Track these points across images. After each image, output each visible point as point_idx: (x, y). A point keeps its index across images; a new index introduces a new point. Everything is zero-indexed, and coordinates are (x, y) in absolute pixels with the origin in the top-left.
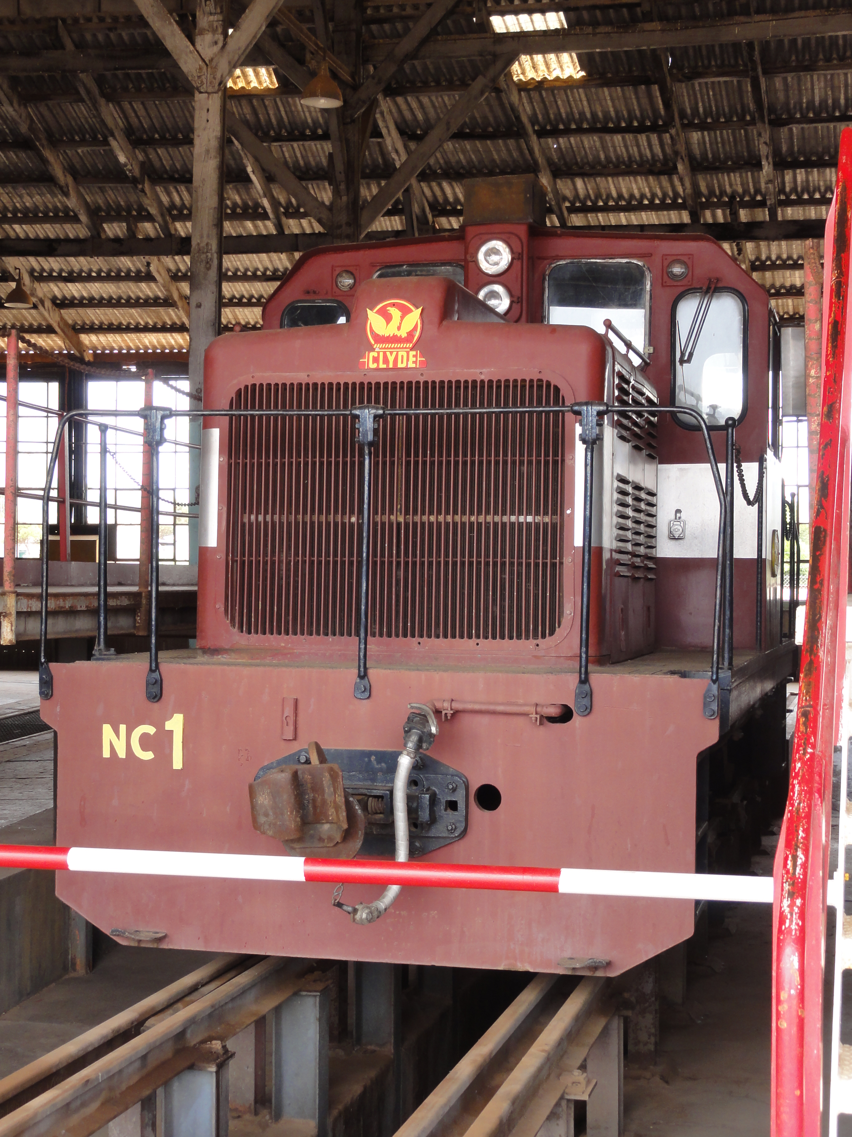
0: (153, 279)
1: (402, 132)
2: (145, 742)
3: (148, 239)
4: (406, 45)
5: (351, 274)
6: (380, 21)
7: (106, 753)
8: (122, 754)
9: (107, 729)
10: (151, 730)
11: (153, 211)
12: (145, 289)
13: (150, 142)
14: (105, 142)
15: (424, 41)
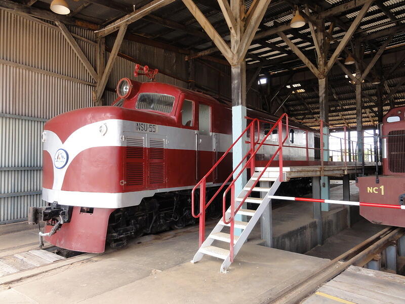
0: (339, 116)
1: (389, 86)
2: (376, 190)
3: (338, 110)
4: (391, 71)
5: (400, 111)
6: (386, 67)
7: (368, 192)
8: (372, 192)
9: (368, 188)
10: (377, 188)
11: (340, 105)
12: (337, 118)
13: (340, 94)
14: (332, 95)
15: (394, 70)
